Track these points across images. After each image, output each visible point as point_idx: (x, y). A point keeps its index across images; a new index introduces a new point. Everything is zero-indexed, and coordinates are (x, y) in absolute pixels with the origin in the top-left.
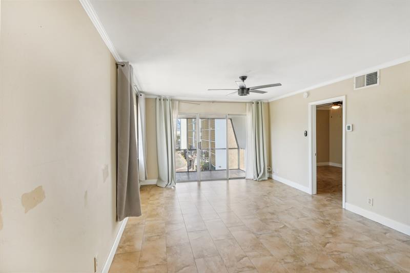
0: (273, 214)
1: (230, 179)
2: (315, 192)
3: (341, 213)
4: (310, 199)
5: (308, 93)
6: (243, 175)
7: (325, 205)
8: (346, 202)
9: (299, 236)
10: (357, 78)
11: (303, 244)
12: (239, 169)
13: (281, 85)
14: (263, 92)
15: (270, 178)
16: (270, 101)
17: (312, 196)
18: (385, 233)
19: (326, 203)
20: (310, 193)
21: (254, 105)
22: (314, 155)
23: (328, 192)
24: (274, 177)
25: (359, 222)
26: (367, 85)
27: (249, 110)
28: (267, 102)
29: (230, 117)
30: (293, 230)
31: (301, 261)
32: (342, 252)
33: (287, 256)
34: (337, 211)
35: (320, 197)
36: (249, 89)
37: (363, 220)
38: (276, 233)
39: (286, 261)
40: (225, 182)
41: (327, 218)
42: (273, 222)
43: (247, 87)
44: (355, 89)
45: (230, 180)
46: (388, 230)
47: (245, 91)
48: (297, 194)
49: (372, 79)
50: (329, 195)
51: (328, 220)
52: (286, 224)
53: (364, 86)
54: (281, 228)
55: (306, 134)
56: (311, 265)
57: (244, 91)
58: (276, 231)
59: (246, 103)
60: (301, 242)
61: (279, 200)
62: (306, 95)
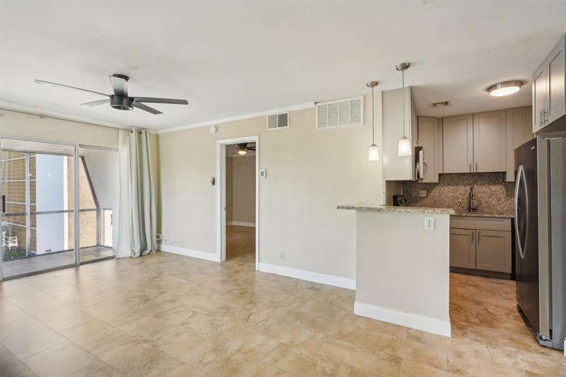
0: (172, 301)
1: (81, 264)
2: (224, 258)
3: (254, 275)
4: (219, 268)
5: (217, 128)
6: (109, 253)
7: (238, 272)
8: (259, 261)
9: (216, 320)
10: (270, 117)
11: (222, 328)
12: (98, 245)
13: (187, 104)
14: (155, 112)
15: (158, 250)
16: (160, 132)
17: (221, 264)
18: (296, 286)
19: (239, 268)
20: (218, 260)
21: (134, 136)
23: (238, 256)
24: (164, 248)
25: (274, 281)
26: (279, 126)
27: (124, 143)
28: (154, 133)
30: (207, 314)
31: (226, 352)
32: (267, 320)
33: (205, 354)
34: (251, 274)
35: (230, 263)
36: (132, 99)
37: (276, 278)
38: (184, 328)
39: (205, 361)
40: (72, 271)
41: (244, 286)
42: (176, 312)
43: (129, 96)
44: (268, 129)
45: (81, 267)
46: (298, 282)
47: (125, 101)
48: (202, 265)
49: (283, 120)
50: (240, 259)
51: (244, 288)
52: (196, 310)
53: (276, 127)
54: (189, 318)
55: (213, 183)
56: (238, 350)
58: (182, 324)
59: (118, 129)
60: (219, 326)
61: (178, 280)
62: (213, 129)
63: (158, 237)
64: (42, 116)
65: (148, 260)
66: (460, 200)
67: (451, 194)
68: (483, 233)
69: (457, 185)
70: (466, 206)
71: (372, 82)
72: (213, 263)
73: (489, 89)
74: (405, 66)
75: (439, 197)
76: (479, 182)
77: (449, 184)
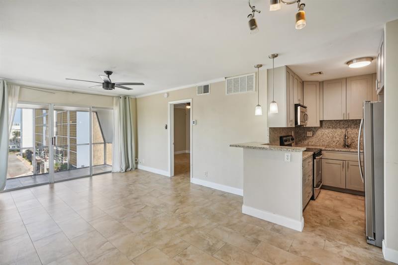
0: (136, 199)
1: (93, 175)
2: (173, 174)
3: (189, 186)
4: (169, 180)
5: (168, 94)
6: (109, 169)
7: (179, 183)
8: (192, 177)
9: (157, 211)
10: (198, 87)
11: (159, 216)
12: (105, 164)
13: (143, 84)
14: (129, 89)
15: (136, 168)
16: (137, 97)
17: (171, 178)
18: (212, 193)
19: (180, 181)
21: (121, 100)
22: (172, 144)
23: (182, 173)
24: (140, 167)
25: (199, 189)
26: (204, 93)
27: (116, 105)
28: (134, 98)
29: (95, 110)
30: (153, 207)
31: (157, 228)
32: (186, 213)
33: (146, 228)
34: (187, 185)
35: (176, 177)
36: (114, 84)
37: (201, 187)
38: (138, 214)
39: (144, 232)
40: (88, 179)
41: (179, 192)
42: (137, 205)
44: (197, 95)
45: (93, 177)
46: (214, 191)
47: (110, 85)
49: (206, 89)
50: (183, 175)
51: (180, 193)
52: (148, 204)
53: (202, 93)
54: (142, 208)
55: (166, 128)
56: (164, 228)
57: (108, 85)
58: (138, 212)
59: (113, 97)
60: (158, 214)
61: (143, 186)
62: (166, 95)
63: (136, 160)
64: (74, 92)
65: (130, 174)
66: (338, 139)
67: (331, 135)
68: (351, 163)
69: (336, 128)
70: (342, 143)
71: (258, 65)
72: (166, 177)
73: (348, 63)
74: (275, 56)
75: (322, 136)
76: (353, 126)
77: (329, 128)
